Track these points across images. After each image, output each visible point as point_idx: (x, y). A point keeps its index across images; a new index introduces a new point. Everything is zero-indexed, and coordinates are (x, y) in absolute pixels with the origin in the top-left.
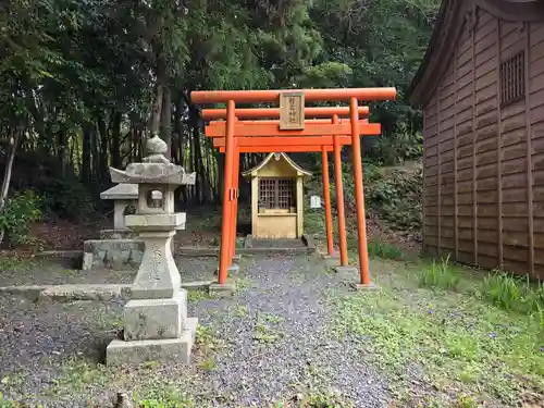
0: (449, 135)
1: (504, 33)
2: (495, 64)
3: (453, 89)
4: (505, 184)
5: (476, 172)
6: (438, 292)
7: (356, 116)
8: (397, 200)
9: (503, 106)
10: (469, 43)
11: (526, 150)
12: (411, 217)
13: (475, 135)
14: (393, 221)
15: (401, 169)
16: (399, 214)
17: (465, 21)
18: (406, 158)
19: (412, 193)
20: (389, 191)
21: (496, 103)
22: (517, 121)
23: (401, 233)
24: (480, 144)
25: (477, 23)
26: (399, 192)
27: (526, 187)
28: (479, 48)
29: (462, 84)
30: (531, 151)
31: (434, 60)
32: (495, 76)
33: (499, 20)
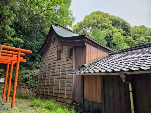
0: (46, 64)
1: (59, 45)
2: (56, 51)
3: (48, 54)
4: (56, 77)
5: (51, 74)
6: (35, 108)
7: (19, 56)
8: (32, 80)
9: (57, 60)
10: (52, 45)
11: (60, 70)
12: (35, 85)
13: (51, 66)
14: (29, 86)
15: (34, 71)
16: (31, 84)
17: (52, 40)
18: (37, 68)
19: (36, 78)
20: (30, 78)
21: (56, 59)
22: (59, 64)
23: (31, 90)
24: (52, 67)
25: (54, 41)
26: (33, 78)
27: (59, 79)
28: (54, 46)
29: (50, 53)
30: (61, 71)
31: (45, 46)
32: (56, 53)
33: (58, 42)
